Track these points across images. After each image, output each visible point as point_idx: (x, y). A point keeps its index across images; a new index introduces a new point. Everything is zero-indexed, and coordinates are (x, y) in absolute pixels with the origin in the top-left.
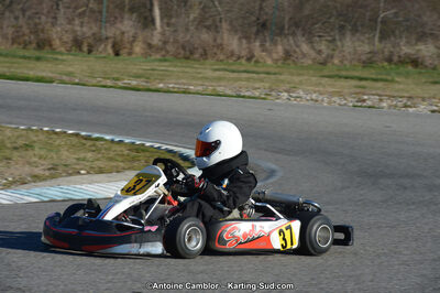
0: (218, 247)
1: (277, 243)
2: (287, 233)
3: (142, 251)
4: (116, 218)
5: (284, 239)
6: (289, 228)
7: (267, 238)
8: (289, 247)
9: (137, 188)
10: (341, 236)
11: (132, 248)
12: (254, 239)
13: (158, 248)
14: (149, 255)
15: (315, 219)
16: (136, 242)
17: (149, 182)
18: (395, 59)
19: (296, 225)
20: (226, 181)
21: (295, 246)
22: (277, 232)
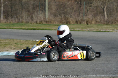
0: (63, 59)
1: (79, 57)
2: (82, 54)
3: (41, 60)
4: (35, 52)
5: (81, 56)
6: (83, 53)
7: (77, 56)
8: (83, 58)
9: (40, 43)
10: (98, 55)
11: (39, 59)
12: (73, 56)
13: (46, 59)
14: (43, 61)
15: (90, 50)
16: (39, 58)
17: (43, 42)
19: (85, 52)
20: (65, 42)
21: (85, 58)
22: (79, 54)
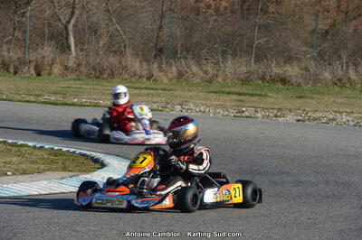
18: (268, 77)
